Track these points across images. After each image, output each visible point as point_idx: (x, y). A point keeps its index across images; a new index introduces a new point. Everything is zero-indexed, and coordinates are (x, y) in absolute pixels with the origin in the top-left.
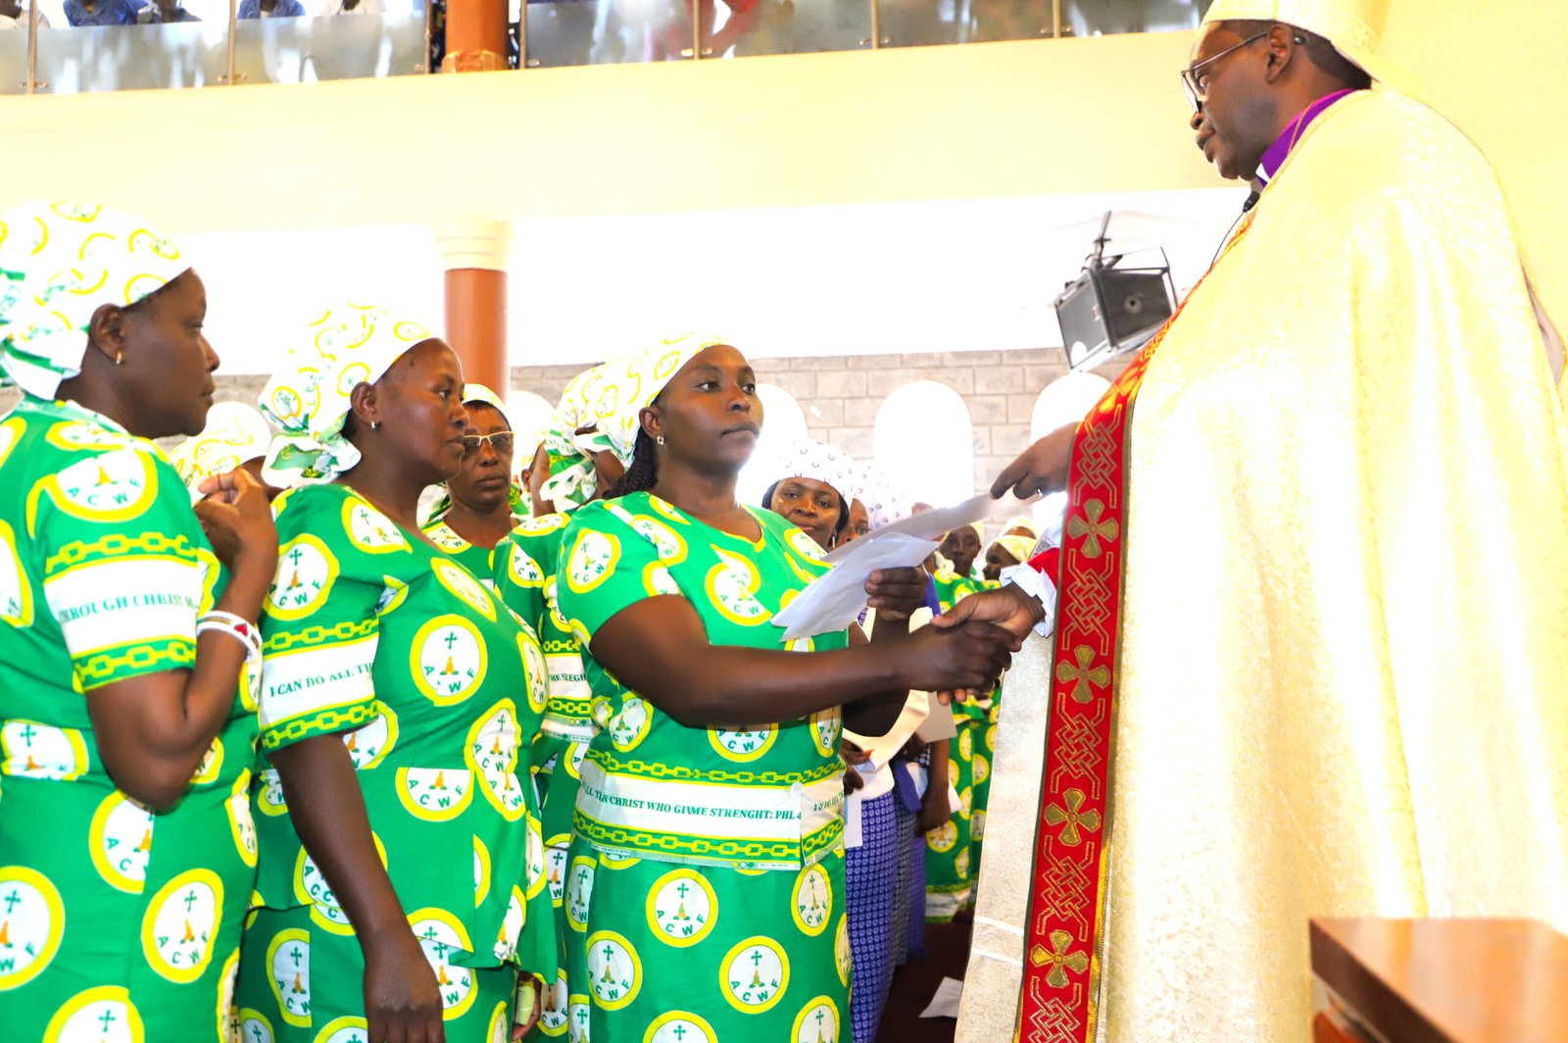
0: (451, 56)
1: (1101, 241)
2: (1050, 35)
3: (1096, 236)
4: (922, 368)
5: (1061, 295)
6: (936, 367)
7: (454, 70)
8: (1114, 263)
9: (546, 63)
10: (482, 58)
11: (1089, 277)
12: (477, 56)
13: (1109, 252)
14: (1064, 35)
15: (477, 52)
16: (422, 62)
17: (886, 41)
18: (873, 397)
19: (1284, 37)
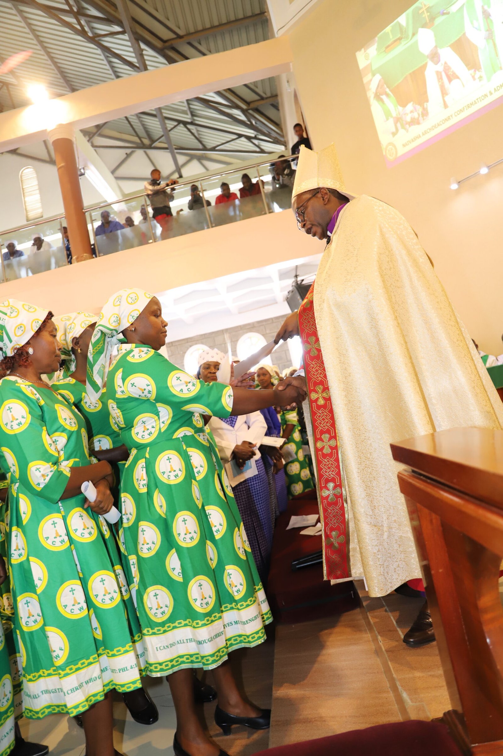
0: (74, 258)
1: (296, 276)
2: (265, 214)
3: (294, 275)
4: (248, 329)
5: (287, 296)
6: (252, 327)
8: (302, 282)
9: (106, 253)
10: (84, 257)
11: (295, 288)
12: (82, 256)
13: (299, 279)
14: (270, 213)
17: (214, 225)
19: (325, 191)
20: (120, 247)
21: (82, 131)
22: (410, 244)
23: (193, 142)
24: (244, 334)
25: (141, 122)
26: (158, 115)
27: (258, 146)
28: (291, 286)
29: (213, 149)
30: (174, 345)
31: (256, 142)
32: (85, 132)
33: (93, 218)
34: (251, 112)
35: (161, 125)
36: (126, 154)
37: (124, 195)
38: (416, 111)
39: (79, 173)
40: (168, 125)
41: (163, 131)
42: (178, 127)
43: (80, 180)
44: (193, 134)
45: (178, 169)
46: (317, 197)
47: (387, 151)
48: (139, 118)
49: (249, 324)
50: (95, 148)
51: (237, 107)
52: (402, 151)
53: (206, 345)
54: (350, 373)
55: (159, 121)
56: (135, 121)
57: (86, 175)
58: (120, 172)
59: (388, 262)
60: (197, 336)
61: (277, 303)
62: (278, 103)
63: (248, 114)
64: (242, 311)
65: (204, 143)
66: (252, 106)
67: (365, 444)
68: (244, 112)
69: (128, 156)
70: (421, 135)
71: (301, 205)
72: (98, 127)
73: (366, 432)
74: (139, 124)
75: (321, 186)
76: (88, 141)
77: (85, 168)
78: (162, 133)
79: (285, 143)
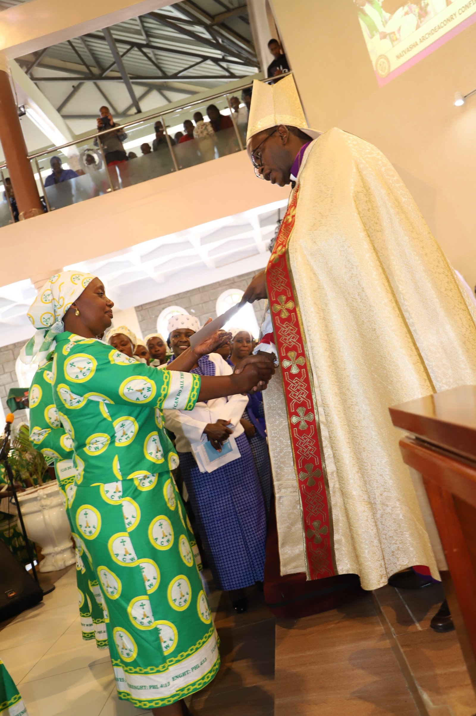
0: (21, 214)
3: (277, 220)
4: (227, 285)
5: (270, 245)
6: (232, 283)
7: (24, 219)
9: (58, 207)
10: (33, 212)
12: (31, 212)
15: (31, 210)
16: (11, 219)
17: (181, 167)
18: (212, 300)
19: (283, 129)
20: (74, 199)
21: (17, 60)
22: (391, 182)
23: (149, 68)
24: (222, 291)
25: (88, 46)
26: (107, 37)
27: (227, 70)
28: (274, 233)
29: (175, 76)
30: (144, 308)
31: (224, 64)
32: (21, 62)
33: (40, 166)
34: (216, 27)
35: (111, 49)
36: (73, 86)
37: (75, 137)
38: (412, 12)
39: (19, 112)
40: (119, 49)
41: (114, 57)
42: (132, 52)
43: (20, 121)
44: (150, 59)
45: (136, 103)
46: (275, 136)
47: (378, 66)
48: (85, 41)
49: (228, 280)
50: (35, 82)
51: (200, 23)
52: (395, 64)
53: (181, 306)
54: (331, 331)
55: (109, 45)
56: (80, 46)
57: (27, 114)
58: (67, 110)
59: (366, 202)
60: (170, 296)
61: (259, 253)
62: (247, 15)
63: (213, 31)
64: (219, 264)
65: (164, 69)
66: (217, 20)
67: (352, 411)
68: (208, 28)
69: (76, 89)
70: (418, 42)
71: (257, 147)
72: (37, 55)
73: (352, 396)
74: (86, 50)
75: (279, 123)
76: (26, 73)
77: (25, 106)
78: (113, 60)
79: (259, 64)
